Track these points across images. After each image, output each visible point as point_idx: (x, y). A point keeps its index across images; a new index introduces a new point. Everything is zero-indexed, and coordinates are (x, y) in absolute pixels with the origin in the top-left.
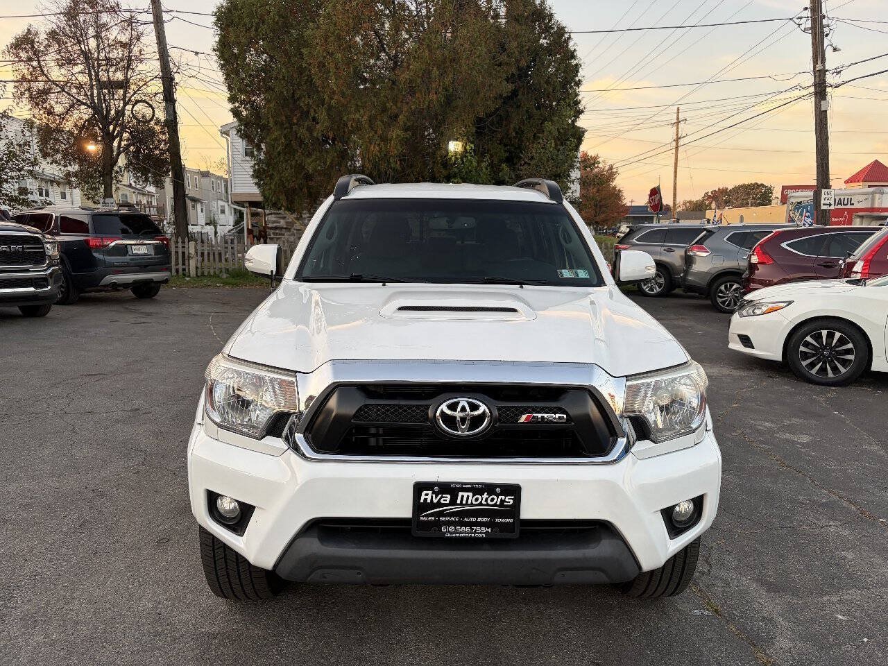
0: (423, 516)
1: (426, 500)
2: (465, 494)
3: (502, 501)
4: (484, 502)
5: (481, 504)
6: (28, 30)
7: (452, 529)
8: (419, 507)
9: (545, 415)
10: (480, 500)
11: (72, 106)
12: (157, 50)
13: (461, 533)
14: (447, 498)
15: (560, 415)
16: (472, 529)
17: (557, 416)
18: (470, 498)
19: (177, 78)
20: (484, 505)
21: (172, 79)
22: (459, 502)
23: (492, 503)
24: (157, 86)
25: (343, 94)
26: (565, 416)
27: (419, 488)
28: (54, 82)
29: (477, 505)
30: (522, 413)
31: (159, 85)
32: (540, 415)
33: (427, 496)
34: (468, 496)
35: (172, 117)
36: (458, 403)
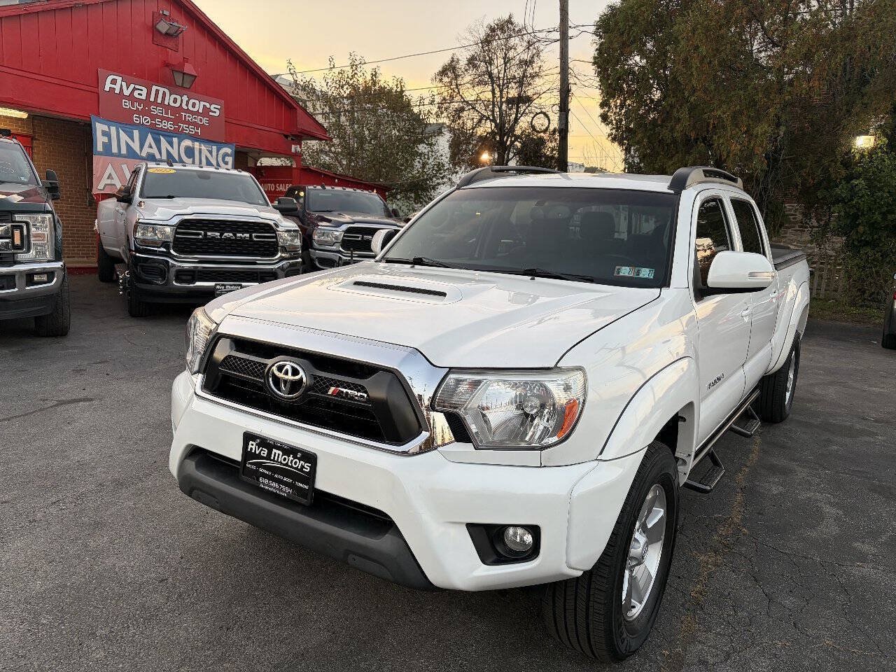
0: (250, 463)
1: (251, 449)
2: (278, 452)
3: (303, 467)
4: (290, 464)
5: (286, 465)
6: (452, 58)
7: (266, 481)
8: (247, 454)
9: (349, 391)
10: (286, 461)
11: (480, 121)
12: (559, 65)
13: (271, 487)
14: (265, 453)
15: (362, 394)
16: (280, 487)
17: (359, 394)
18: (280, 456)
19: (573, 88)
20: (289, 466)
21: (569, 91)
22: (272, 458)
23: (295, 466)
24: (555, 98)
25: (706, 91)
26: (365, 395)
27: (248, 437)
28: (467, 102)
29: (284, 465)
30: (332, 385)
31: (557, 97)
32: (345, 390)
33: (252, 446)
34: (279, 454)
35: (563, 127)
36: (285, 365)
